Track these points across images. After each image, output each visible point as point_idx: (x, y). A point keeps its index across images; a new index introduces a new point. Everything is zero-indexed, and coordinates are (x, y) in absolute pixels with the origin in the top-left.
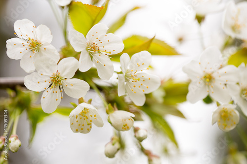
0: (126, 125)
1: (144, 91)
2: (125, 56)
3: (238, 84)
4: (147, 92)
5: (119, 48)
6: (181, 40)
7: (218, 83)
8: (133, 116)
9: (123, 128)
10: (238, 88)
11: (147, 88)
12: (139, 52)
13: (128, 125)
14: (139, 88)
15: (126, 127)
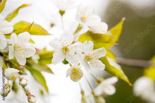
0: (14, 77)
1: (25, 56)
2: (14, 35)
3: (83, 53)
4: (28, 57)
5: (10, 30)
6: (52, 25)
7: (71, 52)
8: (18, 71)
9: (12, 79)
10: (83, 56)
11: (27, 54)
12: (23, 32)
13: (15, 77)
14: (22, 55)
15: (14, 78)
